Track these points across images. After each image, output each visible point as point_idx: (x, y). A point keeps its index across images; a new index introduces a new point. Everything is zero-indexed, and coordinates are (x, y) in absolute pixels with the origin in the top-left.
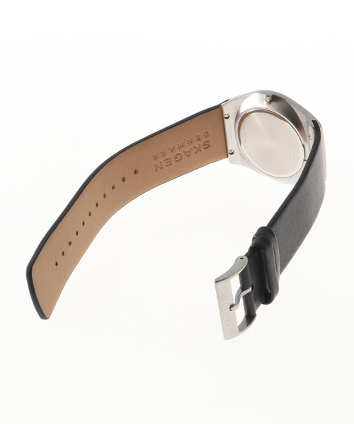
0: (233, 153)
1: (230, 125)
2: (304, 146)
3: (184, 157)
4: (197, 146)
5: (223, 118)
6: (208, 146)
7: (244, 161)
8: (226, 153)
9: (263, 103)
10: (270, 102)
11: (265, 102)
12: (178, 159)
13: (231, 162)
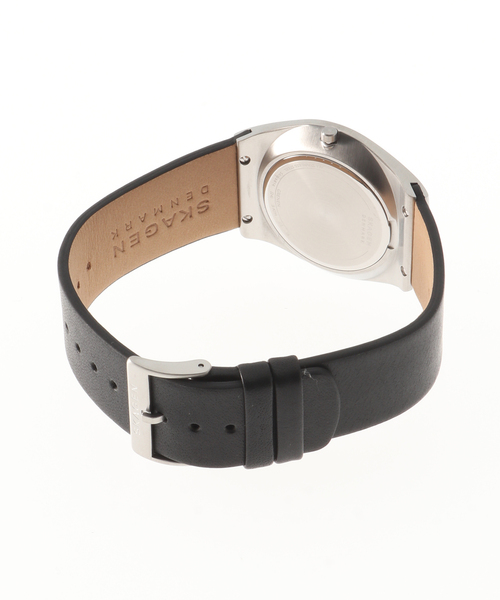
0: (250, 221)
1: (248, 175)
2: (390, 225)
3: (163, 229)
4: (187, 210)
5: (237, 163)
6: (205, 209)
7: (270, 233)
8: (238, 220)
9: (318, 145)
10: (332, 145)
11: (323, 144)
12: (152, 232)
13: (245, 234)
